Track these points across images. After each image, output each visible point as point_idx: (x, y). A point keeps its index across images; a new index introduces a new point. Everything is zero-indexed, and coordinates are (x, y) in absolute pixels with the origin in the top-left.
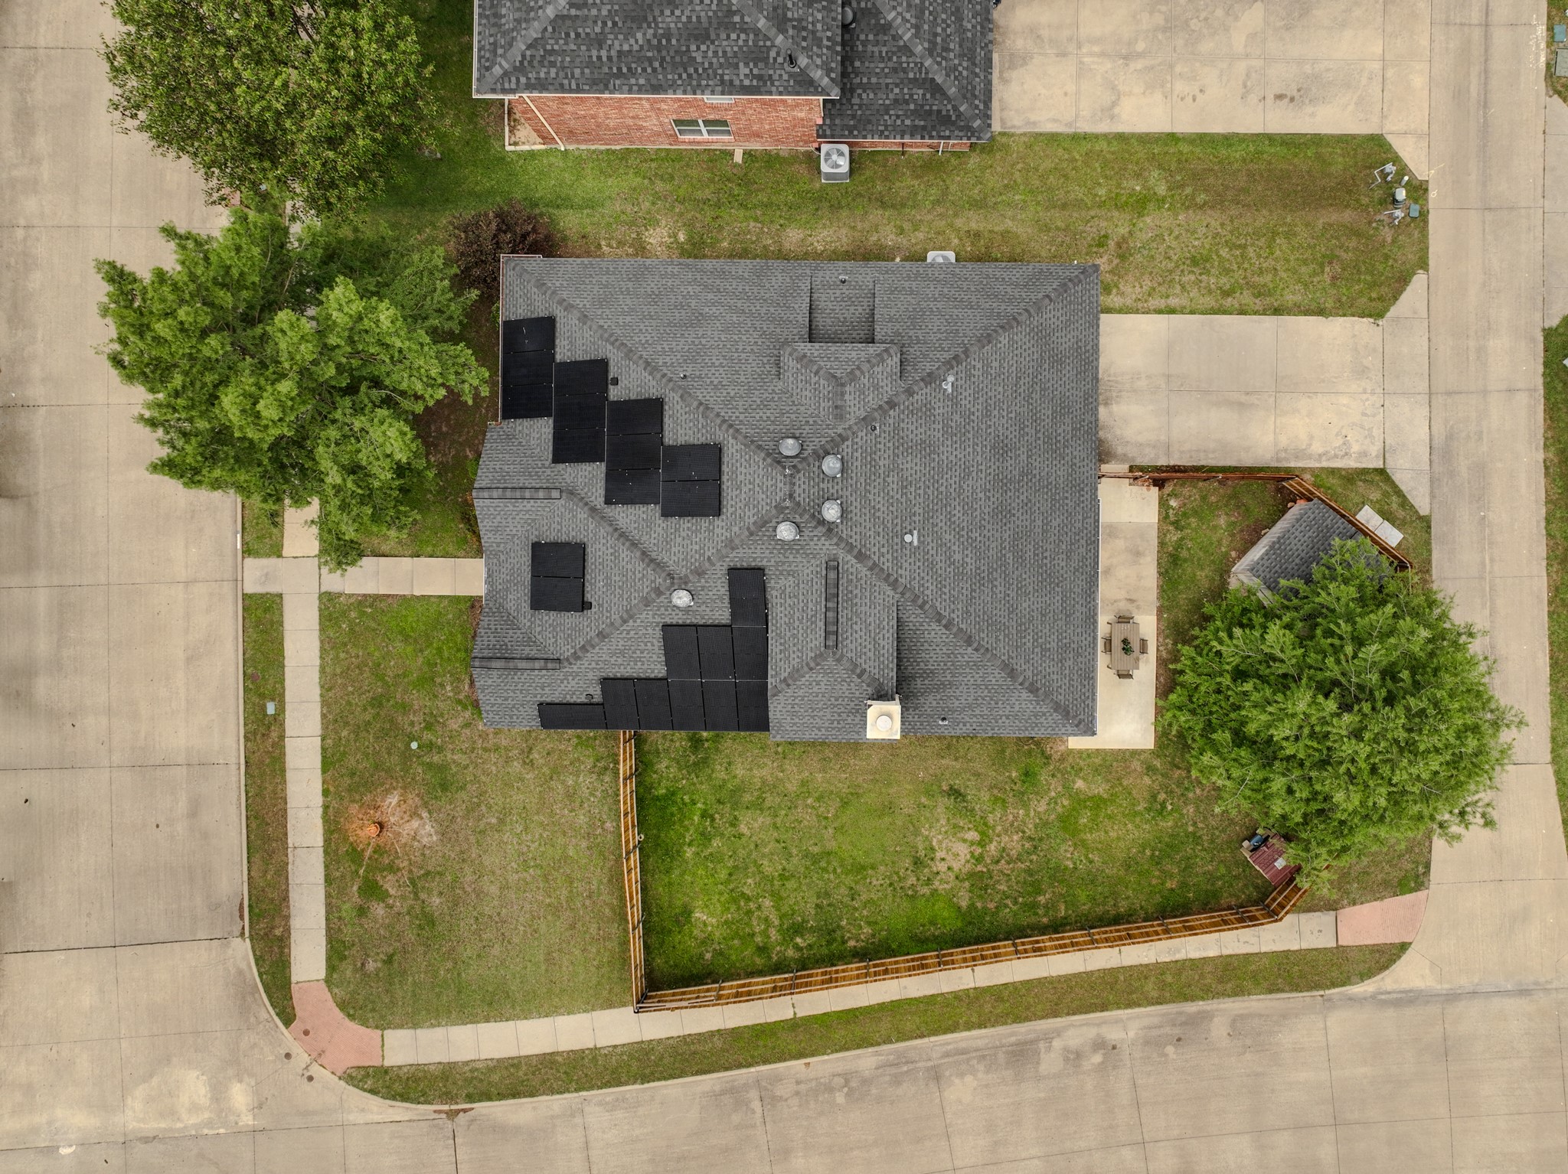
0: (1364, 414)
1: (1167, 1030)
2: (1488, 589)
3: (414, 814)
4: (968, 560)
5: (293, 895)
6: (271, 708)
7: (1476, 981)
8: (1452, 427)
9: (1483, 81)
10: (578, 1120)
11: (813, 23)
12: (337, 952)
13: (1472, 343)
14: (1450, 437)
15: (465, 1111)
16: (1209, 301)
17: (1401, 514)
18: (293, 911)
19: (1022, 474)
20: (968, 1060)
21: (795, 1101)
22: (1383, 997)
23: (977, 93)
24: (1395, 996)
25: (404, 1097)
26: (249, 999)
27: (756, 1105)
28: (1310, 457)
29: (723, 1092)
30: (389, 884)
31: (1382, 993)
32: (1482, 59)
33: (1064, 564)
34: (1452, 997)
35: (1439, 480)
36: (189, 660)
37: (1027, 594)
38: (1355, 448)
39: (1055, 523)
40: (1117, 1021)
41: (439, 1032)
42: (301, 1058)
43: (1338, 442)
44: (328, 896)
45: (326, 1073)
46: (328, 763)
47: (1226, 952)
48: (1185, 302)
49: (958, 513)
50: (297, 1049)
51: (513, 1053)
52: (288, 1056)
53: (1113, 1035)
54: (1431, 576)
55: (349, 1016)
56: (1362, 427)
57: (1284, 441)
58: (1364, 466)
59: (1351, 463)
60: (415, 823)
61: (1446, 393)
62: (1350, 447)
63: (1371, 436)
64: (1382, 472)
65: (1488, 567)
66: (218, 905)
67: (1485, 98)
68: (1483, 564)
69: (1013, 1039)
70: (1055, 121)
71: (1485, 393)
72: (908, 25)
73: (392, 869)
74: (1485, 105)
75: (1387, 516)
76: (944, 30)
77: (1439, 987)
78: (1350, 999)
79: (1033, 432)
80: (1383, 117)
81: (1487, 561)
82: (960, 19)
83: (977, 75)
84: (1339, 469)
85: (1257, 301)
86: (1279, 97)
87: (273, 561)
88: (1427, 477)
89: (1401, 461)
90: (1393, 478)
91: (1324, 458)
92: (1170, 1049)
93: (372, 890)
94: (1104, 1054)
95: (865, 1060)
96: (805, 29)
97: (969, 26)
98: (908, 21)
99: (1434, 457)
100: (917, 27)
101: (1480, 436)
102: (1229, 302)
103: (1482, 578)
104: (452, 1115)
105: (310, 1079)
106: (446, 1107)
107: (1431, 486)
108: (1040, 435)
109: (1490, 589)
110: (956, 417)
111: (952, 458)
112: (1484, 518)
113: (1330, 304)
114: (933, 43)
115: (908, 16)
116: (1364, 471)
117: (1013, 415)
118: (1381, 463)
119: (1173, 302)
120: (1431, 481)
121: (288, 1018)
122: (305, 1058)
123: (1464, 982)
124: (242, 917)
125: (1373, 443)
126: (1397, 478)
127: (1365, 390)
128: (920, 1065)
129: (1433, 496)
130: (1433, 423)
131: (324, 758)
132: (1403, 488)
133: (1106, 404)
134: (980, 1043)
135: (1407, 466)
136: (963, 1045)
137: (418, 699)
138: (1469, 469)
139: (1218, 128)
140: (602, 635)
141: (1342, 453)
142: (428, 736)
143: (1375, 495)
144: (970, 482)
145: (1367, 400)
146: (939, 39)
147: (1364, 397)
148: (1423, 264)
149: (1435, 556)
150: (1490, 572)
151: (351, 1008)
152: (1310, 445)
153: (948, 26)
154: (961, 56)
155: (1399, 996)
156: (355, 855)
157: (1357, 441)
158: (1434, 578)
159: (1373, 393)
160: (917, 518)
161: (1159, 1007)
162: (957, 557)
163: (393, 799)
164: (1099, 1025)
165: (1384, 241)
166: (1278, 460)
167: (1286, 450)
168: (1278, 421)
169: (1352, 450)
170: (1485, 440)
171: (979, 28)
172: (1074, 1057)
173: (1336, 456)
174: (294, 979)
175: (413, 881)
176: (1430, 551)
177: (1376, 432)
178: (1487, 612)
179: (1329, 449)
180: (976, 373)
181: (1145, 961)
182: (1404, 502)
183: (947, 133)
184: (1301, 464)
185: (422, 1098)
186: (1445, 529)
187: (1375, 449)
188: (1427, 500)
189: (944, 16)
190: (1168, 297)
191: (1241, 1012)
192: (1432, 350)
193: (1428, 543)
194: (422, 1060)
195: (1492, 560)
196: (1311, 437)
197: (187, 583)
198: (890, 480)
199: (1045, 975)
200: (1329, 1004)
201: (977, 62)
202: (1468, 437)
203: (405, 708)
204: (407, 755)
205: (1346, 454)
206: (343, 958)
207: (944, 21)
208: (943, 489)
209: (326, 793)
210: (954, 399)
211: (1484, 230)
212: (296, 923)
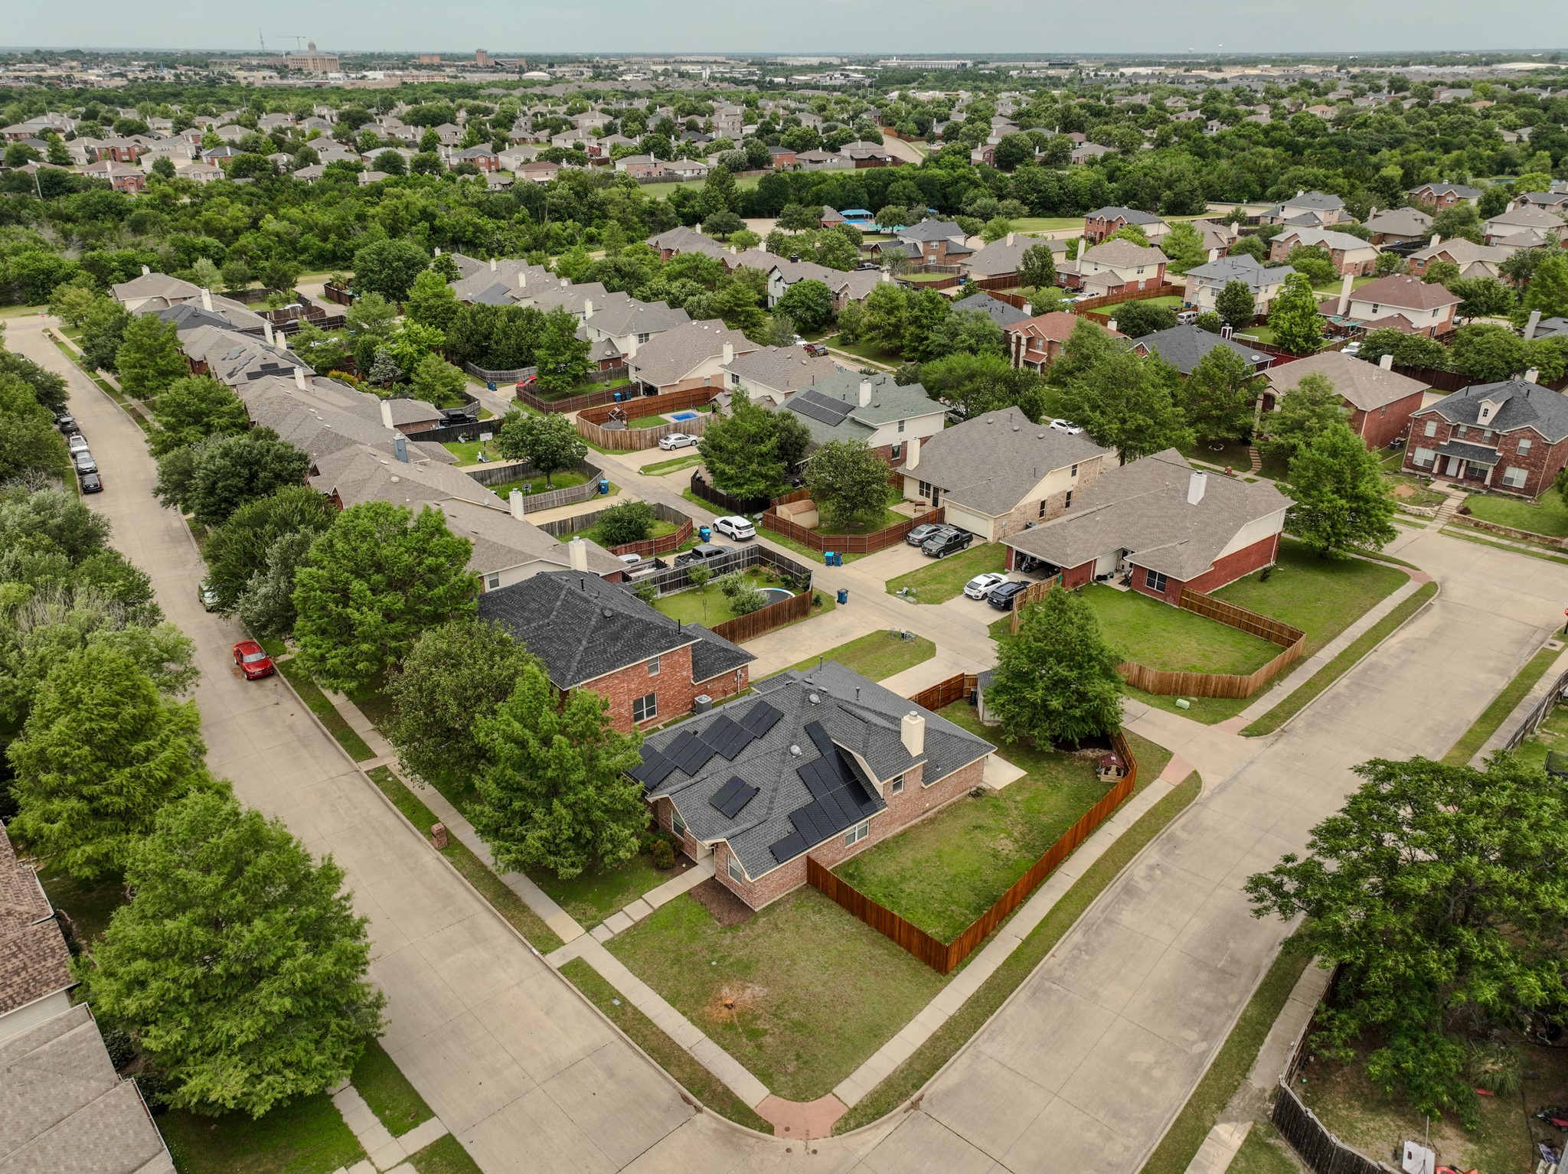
1: (1165, 847)
3: (744, 989)
5: (711, 1069)
6: (617, 1002)
10: (983, 1057)
12: (765, 1077)
15: (921, 1098)
18: (718, 1076)
20: (1113, 908)
21: (1069, 973)
22: (1214, 792)
24: (1218, 788)
25: (880, 1114)
26: (734, 1140)
27: (1055, 987)
29: (1034, 993)
30: (761, 1025)
31: (1212, 791)
34: (1235, 778)
36: (548, 1012)
40: (1144, 856)
41: (862, 1069)
42: (798, 1145)
44: (732, 1054)
45: (822, 1140)
46: (672, 1001)
50: (791, 1142)
51: (912, 1050)
52: (788, 1150)
53: (1151, 862)
55: (803, 1100)
60: (749, 991)
66: (669, 1108)
69: (1119, 888)
73: (756, 1018)
77: (1226, 778)
78: (1204, 799)
87: (562, 948)
92: (1177, 854)
93: (754, 1034)
94: (1159, 869)
95: (1074, 936)
104: (915, 1105)
105: (815, 1152)
106: (908, 1102)
121: (770, 1130)
122: (800, 1144)
124: (689, 1102)
128: (1097, 922)
131: (669, 1002)
134: (1109, 898)
136: (1103, 904)
137: (695, 946)
140: (775, 790)
142: (717, 955)
151: (800, 1095)
155: (1220, 787)
156: (729, 1026)
163: (726, 990)
164: (1140, 861)
172: (1149, 878)
174: (752, 1107)
175: (774, 1015)
185: (890, 1107)
191: (1181, 825)
194: (869, 1088)
197: (518, 985)
200: (1203, 804)
203: (694, 954)
204: (714, 969)
206: (771, 1076)
209: (684, 1014)
212: (726, 1080)
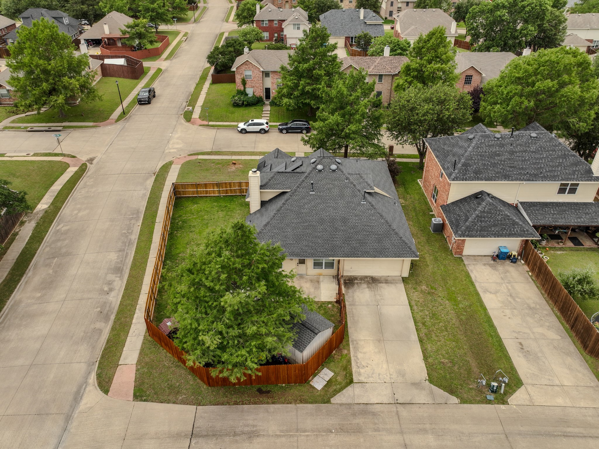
0: (379, 374)
1: (107, 309)
2: (291, 434)
4: (305, 210)
7: (72, 431)
8: (379, 415)
9: (578, 435)
11: (469, 174)
13: (428, 426)
14: (374, 414)
16: (418, 318)
17: (331, 390)
19: (336, 228)
20: (123, 258)
21: (128, 223)
22: (84, 386)
23: (470, 232)
24: (82, 392)
27: (131, 216)
28: (355, 353)
31: (86, 386)
32: (591, 435)
33: (304, 244)
34: (68, 418)
35: (350, 408)
37: (293, 230)
38: (362, 371)
39: (319, 240)
40: (118, 295)
43: (363, 363)
47: (132, 326)
48: (416, 311)
49: (321, 206)
53: (113, 294)
54: (298, 403)
56: (372, 374)
57: (362, 343)
58: (354, 374)
59: (354, 369)
61: (397, 411)
62: (362, 368)
63: (369, 377)
64: (351, 382)
65: (303, 434)
67: (569, 436)
68: (305, 431)
69: (125, 268)
70: (476, 277)
71: (402, 433)
72: (483, 209)
74: (566, 436)
75: (329, 383)
76: (487, 221)
77: (77, 412)
78: (90, 372)
79: (352, 232)
80: (533, 385)
81: (307, 434)
82: (494, 226)
83: (477, 232)
84: (351, 365)
85: (423, 334)
86: (521, 344)
88: (351, 402)
89: (358, 390)
90: (349, 387)
91: (355, 358)
92: (99, 309)
94: (107, 291)
95: (135, 237)
96: (466, 171)
97: (493, 229)
98: (485, 209)
99: (362, 406)
100: (484, 212)
101: (377, 430)
102: (421, 325)
103: (297, 430)
107: (346, 404)
108: (351, 235)
109: (291, 435)
110: (353, 205)
111: (339, 204)
112: (331, 432)
113: (430, 360)
114: (481, 217)
115: (486, 209)
116: (351, 374)
117: (357, 224)
118: (356, 381)
119: (415, 308)
120: (349, 404)
123: (74, 424)
125: (365, 378)
126: (349, 389)
127: (392, 375)
128: (127, 247)
129: (341, 405)
130: (381, 405)
132: (344, 391)
133: (368, 287)
134: (127, 261)
135: (356, 393)
136: (129, 257)
138: (358, 424)
139: (496, 323)
141: (359, 365)
143: (339, 379)
144: (332, 210)
145: (387, 376)
146: (483, 219)
147: (388, 375)
148: (463, 401)
149: (309, 406)
150: (300, 435)
152: (361, 353)
153: (489, 222)
154: (481, 226)
155: (81, 394)
157: (366, 371)
158: (298, 405)
159: (390, 378)
160: (319, 193)
161: (118, 305)
162: (306, 206)
163: (241, 166)
164: (119, 290)
165: (470, 385)
166: (352, 341)
167: (357, 344)
168: (370, 341)
169: (361, 369)
170: (375, 433)
171: (494, 233)
172: (110, 283)
173: (357, 363)
176: (312, 403)
177: (371, 380)
178: (278, 433)
179: (360, 360)
180: (369, 211)
181: (139, 301)
182: (336, 392)
183: (453, 228)
184: (351, 349)
186: (324, 411)
187: (362, 379)
188: (339, 402)
189: (492, 221)
190: (416, 306)
191: (103, 332)
192: (419, 405)
193: (316, 402)
195: (307, 436)
196: (365, 353)
198: (331, 185)
199: (146, 274)
200: (90, 364)
201: (481, 232)
202: (375, 424)
205: (359, 367)
207: (490, 221)
208: (329, 201)
210: (359, 204)
211: (494, 434)
